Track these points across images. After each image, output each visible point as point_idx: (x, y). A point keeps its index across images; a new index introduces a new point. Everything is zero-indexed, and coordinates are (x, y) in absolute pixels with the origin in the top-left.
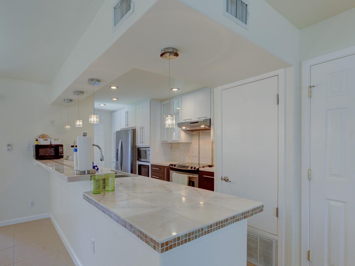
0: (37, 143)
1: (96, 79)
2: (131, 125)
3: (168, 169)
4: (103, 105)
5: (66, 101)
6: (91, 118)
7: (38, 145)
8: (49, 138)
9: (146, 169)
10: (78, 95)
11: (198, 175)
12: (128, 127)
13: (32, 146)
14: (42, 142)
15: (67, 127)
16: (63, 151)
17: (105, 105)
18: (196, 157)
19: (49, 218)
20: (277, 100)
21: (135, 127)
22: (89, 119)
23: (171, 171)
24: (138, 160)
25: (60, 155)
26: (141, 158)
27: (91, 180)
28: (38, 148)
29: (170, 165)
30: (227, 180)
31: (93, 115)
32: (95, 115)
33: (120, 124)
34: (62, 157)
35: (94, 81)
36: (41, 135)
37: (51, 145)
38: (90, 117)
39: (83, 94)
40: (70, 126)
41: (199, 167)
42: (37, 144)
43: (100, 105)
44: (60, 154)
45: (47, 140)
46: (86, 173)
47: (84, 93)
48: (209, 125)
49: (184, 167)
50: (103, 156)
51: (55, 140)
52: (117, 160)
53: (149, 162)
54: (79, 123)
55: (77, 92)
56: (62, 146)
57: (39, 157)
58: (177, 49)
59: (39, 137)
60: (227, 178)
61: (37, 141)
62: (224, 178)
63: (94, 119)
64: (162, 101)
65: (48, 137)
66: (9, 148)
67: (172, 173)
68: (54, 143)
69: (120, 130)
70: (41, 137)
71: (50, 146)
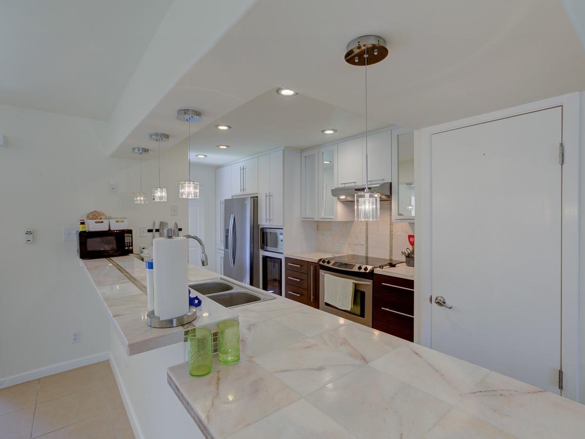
0: (83, 228)
1: (192, 111)
2: (251, 190)
3: (316, 266)
4: (203, 157)
5: (136, 151)
6: (183, 187)
7: (85, 232)
8: (106, 219)
9: (277, 265)
10: (158, 142)
11: (372, 281)
12: (244, 193)
13: (75, 232)
14: (93, 226)
15: (138, 199)
16: (132, 240)
17: (206, 156)
18: (362, 245)
19: (108, 361)
20: (561, 155)
21: (257, 194)
22: (180, 190)
23: (322, 272)
24: (263, 248)
25: (126, 248)
26: (267, 246)
27: (186, 340)
28: (84, 237)
29: (320, 260)
30: (443, 304)
31: (187, 182)
32: (192, 183)
33: (232, 187)
34: (131, 252)
35: (190, 113)
36: (92, 213)
37: (110, 230)
38: (180, 186)
39: (167, 139)
40: (143, 197)
41: (373, 268)
42: (84, 230)
43: (197, 156)
44: (127, 246)
45: (102, 222)
46: (175, 325)
47: (170, 138)
48: (389, 194)
49: (346, 265)
50: (206, 256)
51: (117, 222)
52: (227, 247)
53: (282, 253)
54: (160, 194)
55: (157, 135)
56: (130, 232)
57: (86, 254)
58: (386, 40)
59: (88, 217)
60: (442, 299)
61: (82, 226)
62: (436, 299)
63: (189, 190)
64: (302, 150)
65: (103, 217)
66: (30, 237)
67: (324, 276)
68: (116, 227)
69: (230, 198)
70: (91, 217)
71: (109, 233)
